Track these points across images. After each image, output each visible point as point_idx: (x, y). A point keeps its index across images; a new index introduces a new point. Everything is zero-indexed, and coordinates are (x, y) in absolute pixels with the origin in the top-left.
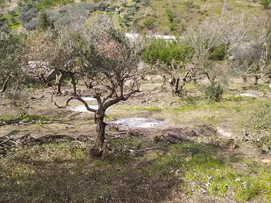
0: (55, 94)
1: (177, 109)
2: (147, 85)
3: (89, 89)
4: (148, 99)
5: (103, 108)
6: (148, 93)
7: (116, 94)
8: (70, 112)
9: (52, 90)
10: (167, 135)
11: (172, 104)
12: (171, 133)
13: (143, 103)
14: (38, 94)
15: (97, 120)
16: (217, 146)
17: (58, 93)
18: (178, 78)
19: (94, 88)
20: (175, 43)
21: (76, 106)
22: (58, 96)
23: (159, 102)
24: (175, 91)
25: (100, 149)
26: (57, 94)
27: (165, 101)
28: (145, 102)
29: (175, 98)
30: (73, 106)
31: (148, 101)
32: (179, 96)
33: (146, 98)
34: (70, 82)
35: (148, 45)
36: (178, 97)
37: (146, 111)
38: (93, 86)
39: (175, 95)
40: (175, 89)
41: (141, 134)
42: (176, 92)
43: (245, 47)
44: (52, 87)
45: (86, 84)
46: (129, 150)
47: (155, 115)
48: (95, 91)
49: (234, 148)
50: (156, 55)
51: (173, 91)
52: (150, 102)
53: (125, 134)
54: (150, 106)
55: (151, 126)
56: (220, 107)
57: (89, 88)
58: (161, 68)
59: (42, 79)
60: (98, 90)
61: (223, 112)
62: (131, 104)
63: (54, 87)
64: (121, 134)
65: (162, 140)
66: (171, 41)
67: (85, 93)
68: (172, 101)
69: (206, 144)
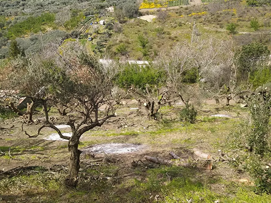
0: (26, 123)
1: (154, 133)
2: (123, 109)
3: (62, 117)
4: (124, 124)
5: (78, 135)
6: (124, 118)
7: (91, 120)
8: (43, 141)
9: (23, 119)
10: (145, 159)
11: (148, 127)
12: (149, 157)
13: (119, 128)
14: (7, 124)
15: (71, 148)
16: (195, 167)
17: (29, 121)
18: (153, 102)
19: (68, 115)
20: (148, 67)
21: (49, 134)
22: (29, 125)
23: (136, 126)
24: (151, 114)
25: (75, 179)
26: (28, 123)
27: (141, 124)
28: (121, 126)
29: (151, 122)
30: (46, 135)
31: (124, 125)
32: (155, 119)
33: (122, 123)
34: (43, 110)
35: (122, 70)
36: (154, 121)
37: (122, 136)
38: (67, 113)
39: (151, 118)
40: (150, 112)
41: (118, 160)
42: (151, 116)
43: (215, 70)
44: (23, 116)
45: (60, 112)
46: (106, 178)
47: (132, 140)
48: (69, 118)
49: (211, 169)
50: (131, 80)
51: (149, 115)
52: (126, 126)
53: (101, 161)
54: (126, 131)
55: (128, 152)
56: (195, 129)
57: (63, 115)
58: (136, 92)
59: (12, 109)
60: (72, 117)
61: (199, 134)
62: (107, 130)
63: (25, 116)
64: (97, 161)
65: (140, 165)
66: (144, 66)
67: (59, 121)
68: (149, 125)
69: (184, 166)
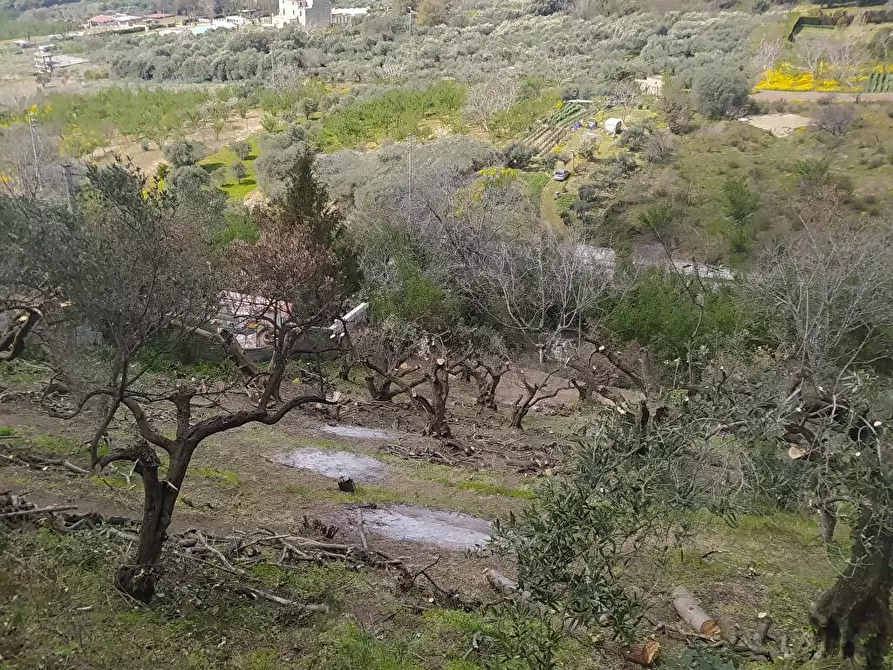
3: (378, 403)
5: (189, 437)
13: (523, 471)
18: (643, 403)
21: (298, 446)
25: (142, 572)
28: (533, 468)
30: (286, 446)
31: (544, 467)
35: (626, 288)
38: (394, 395)
41: (396, 561)
45: (372, 386)
49: (649, 662)
52: (548, 471)
57: (381, 399)
58: (617, 363)
59: (228, 350)
65: (421, 589)
66: (716, 286)
67: (363, 414)
